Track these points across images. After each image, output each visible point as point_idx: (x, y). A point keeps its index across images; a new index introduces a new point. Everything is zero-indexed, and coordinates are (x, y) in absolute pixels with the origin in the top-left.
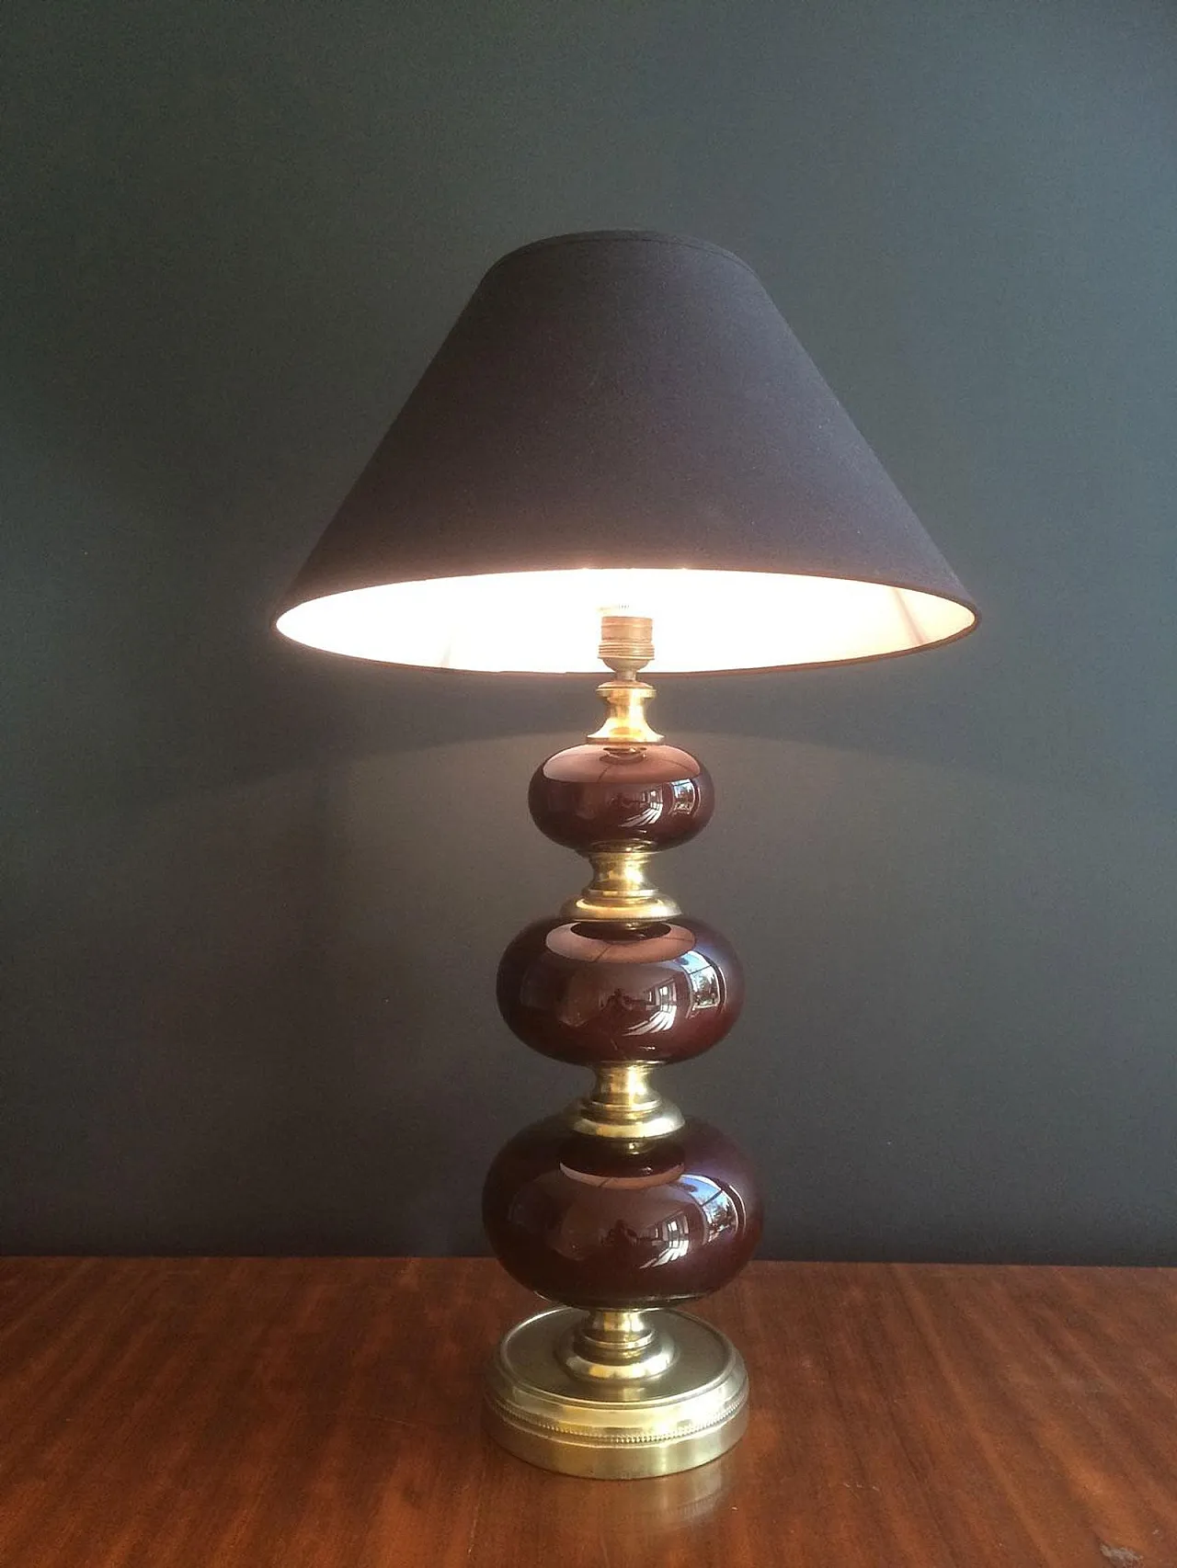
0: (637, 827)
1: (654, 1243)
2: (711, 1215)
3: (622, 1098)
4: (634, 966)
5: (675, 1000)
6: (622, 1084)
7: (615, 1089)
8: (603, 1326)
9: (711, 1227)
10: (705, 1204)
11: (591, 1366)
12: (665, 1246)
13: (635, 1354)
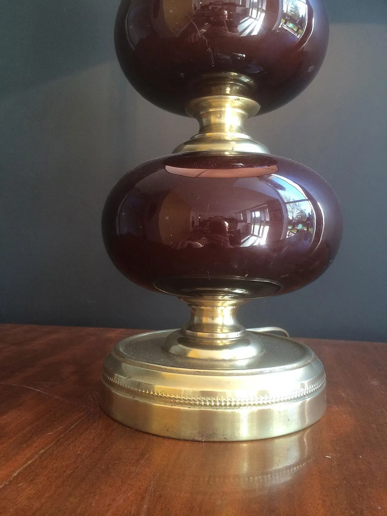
3: (219, 127)
5: (264, 8)
6: (220, 114)
7: (214, 120)
8: (201, 321)
10: (289, 203)
11: (190, 350)
13: (227, 342)
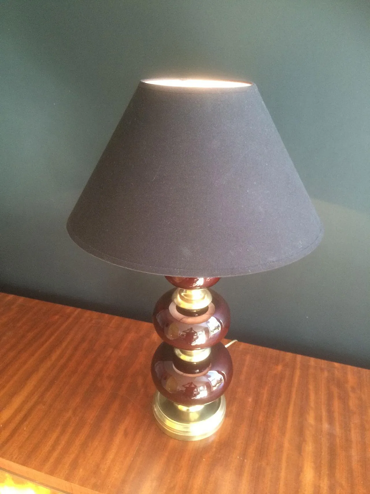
0: (196, 287)
1: (195, 393)
2: (213, 383)
4: (192, 324)
9: (213, 387)
12: (198, 393)
